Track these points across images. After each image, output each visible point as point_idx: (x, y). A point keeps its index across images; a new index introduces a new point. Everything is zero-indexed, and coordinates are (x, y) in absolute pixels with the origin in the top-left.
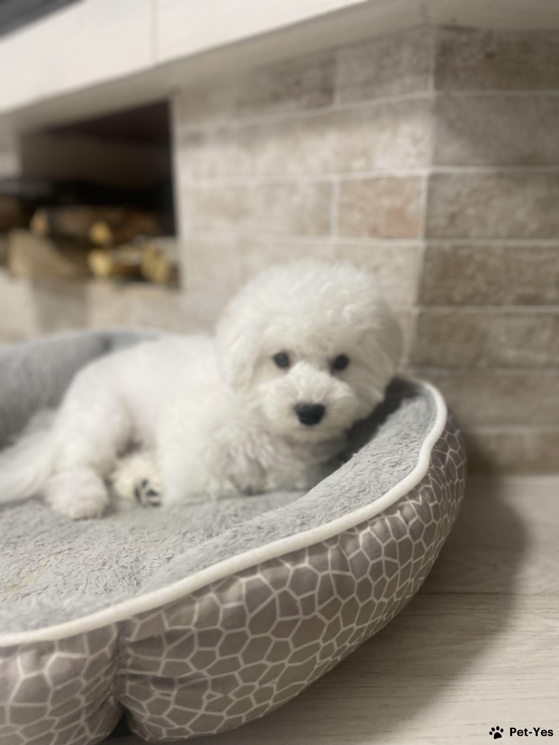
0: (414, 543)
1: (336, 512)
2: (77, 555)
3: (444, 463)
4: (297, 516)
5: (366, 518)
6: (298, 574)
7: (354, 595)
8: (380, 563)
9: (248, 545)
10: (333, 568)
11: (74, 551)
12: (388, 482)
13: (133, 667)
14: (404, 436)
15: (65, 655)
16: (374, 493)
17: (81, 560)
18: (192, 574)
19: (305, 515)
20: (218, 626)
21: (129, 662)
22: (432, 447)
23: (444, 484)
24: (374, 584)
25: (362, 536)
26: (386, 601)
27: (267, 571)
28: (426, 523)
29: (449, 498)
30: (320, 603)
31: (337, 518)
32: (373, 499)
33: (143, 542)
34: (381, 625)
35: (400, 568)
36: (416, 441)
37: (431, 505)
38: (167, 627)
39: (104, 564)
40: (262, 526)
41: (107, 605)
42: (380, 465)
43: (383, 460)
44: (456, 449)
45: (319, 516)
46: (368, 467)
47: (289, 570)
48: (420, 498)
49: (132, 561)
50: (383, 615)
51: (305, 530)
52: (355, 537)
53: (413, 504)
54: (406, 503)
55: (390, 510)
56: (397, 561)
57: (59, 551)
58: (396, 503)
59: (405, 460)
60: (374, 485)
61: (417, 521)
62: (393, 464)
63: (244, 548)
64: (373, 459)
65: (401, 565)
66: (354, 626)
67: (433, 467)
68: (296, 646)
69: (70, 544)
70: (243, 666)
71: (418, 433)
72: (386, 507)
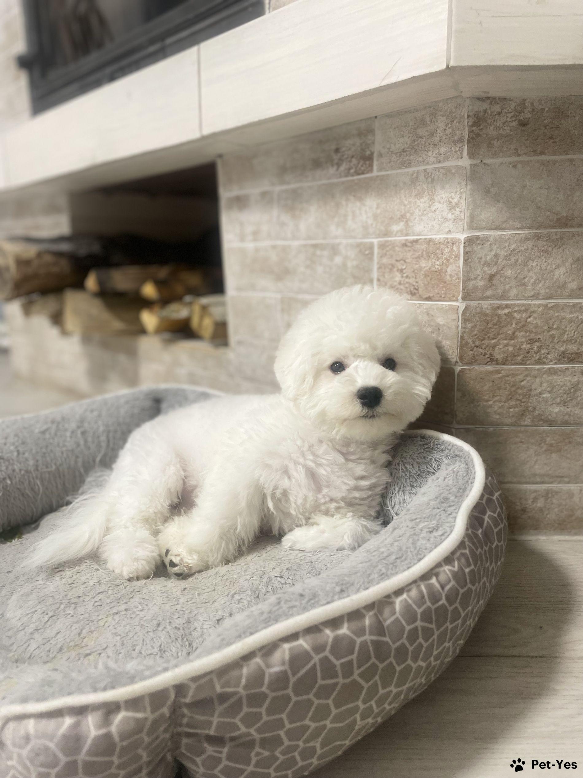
0: (450, 609)
1: (374, 579)
2: (133, 616)
3: (482, 527)
4: (337, 584)
5: (402, 585)
6: (337, 640)
7: (392, 659)
8: (416, 629)
9: (290, 613)
10: (371, 633)
11: (130, 612)
12: (424, 548)
13: (189, 725)
14: (443, 500)
15: (130, 714)
16: (411, 559)
17: (136, 621)
18: (240, 641)
19: (344, 582)
20: (264, 689)
21: (185, 720)
22: (470, 511)
23: (482, 548)
24: (411, 648)
25: (398, 602)
26: (423, 664)
27: (308, 637)
28: (462, 588)
29: (487, 562)
30: (359, 667)
31: (374, 585)
32: (409, 565)
33: (193, 603)
34: (420, 688)
35: (437, 633)
36: (453, 505)
37: (467, 570)
38: (218, 689)
39: (158, 625)
40: (304, 593)
41: (166, 670)
42: (418, 531)
43: (421, 525)
44: (494, 512)
45: (358, 583)
46: (406, 532)
47: (328, 636)
48: (456, 564)
49: (185, 622)
50: (422, 677)
51: (344, 598)
52: (392, 604)
53: (450, 570)
54: (442, 569)
55: (425, 577)
56: (433, 626)
57: (116, 612)
58: (432, 569)
59: (442, 526)
60: (411, 551)
61: (453, 586)
62: (430, 530)
63: (287, 616)
64: (411, 524)
65: (438, 630)
66: (393, 689)
67: (470, 532)
68: (337, 707)
69: (126, 605)
70: (288, 726)
71: (456, 497)
72: (422, 574)
